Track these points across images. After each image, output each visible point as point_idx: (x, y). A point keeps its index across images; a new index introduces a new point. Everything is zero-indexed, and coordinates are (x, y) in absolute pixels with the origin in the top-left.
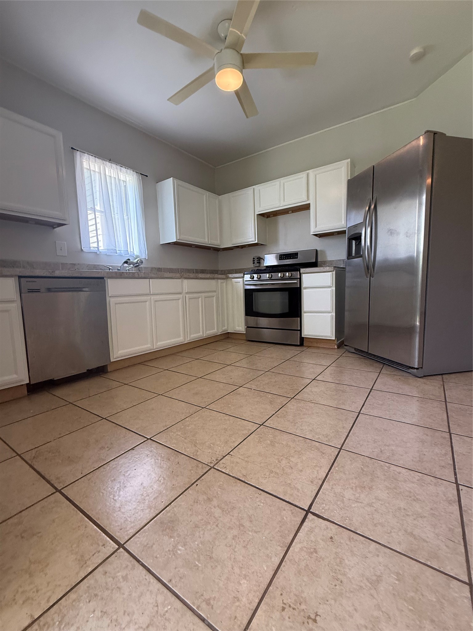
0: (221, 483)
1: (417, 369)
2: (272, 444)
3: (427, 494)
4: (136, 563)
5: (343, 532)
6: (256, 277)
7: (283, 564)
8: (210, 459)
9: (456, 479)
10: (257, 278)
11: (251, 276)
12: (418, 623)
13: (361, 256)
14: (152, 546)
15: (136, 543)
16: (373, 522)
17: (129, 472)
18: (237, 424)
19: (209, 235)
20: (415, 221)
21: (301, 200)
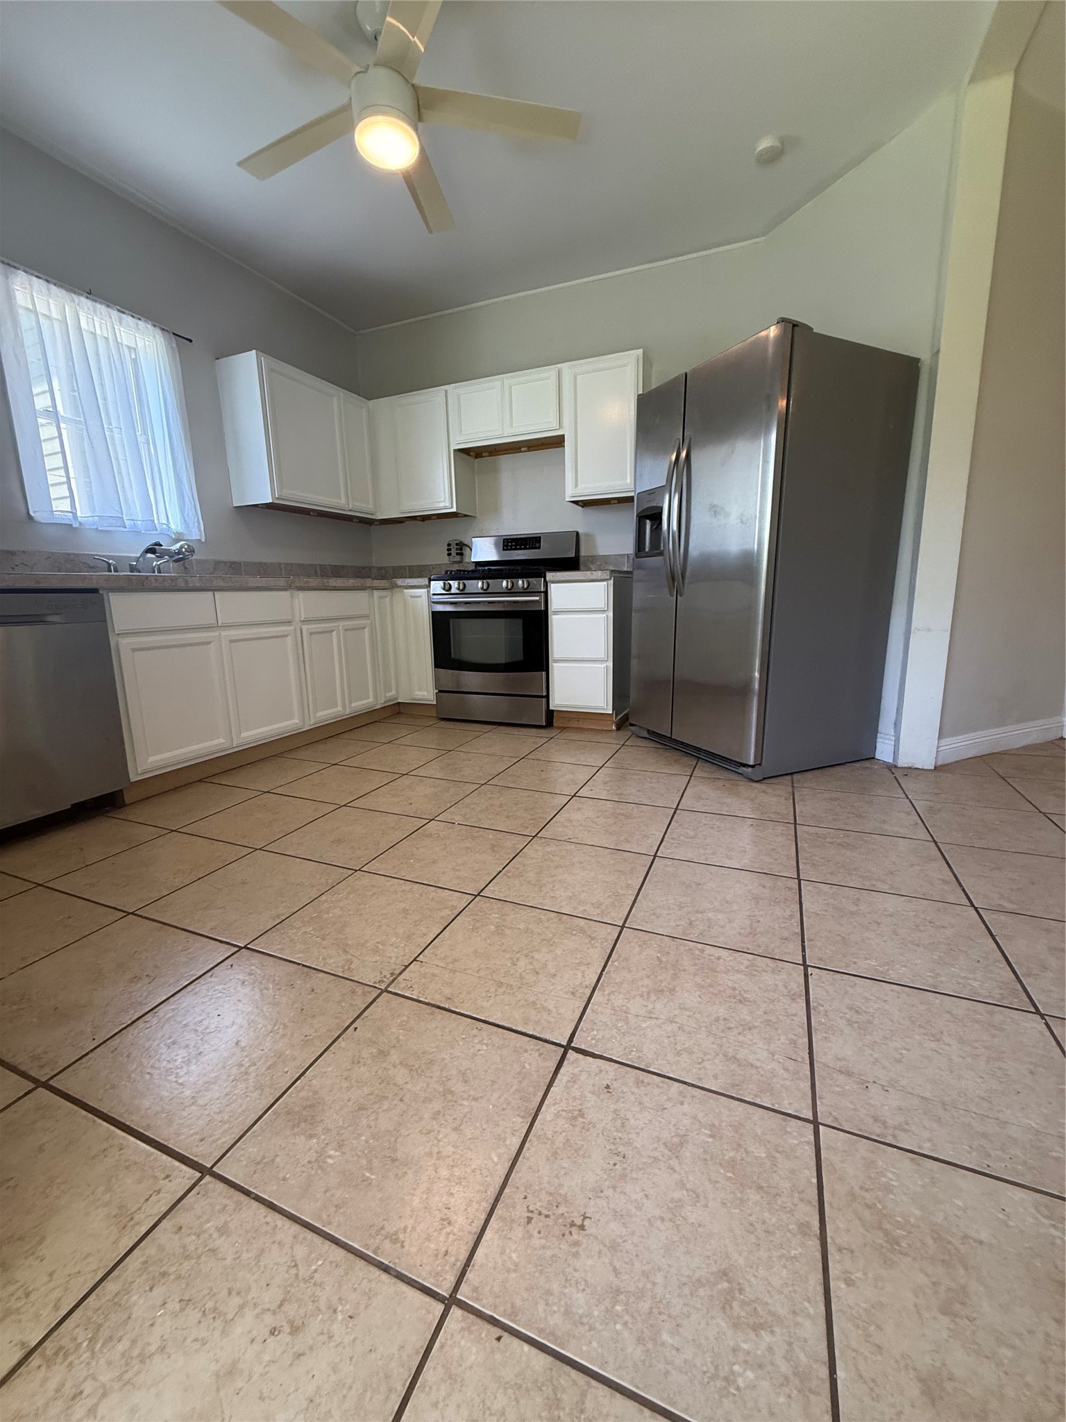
0: (405, 1018)
1: (752, 766)
2: (499, 930)
3: (760, 988)
4: (242, 1197)
5: (627, 1073)
6: (456, 586)
7: (527, 1145)
8: (379, 974)
9: (804, 957)
10: (458, 589)
11: (444, 583)
12: (739, 1195)
13: (661, 554)
14: (273, 1160)
15: (239, 1160)
16: (676, 1049)
17: (205, 1023)
18: (428, 898)
19: (349, 492)
20: (756, 493)
21: (544, 427)
